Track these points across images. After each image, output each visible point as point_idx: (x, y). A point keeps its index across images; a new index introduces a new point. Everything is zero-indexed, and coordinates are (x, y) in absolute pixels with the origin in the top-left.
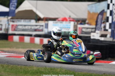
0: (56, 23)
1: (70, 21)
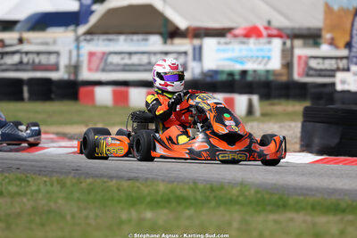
0: (226, 43)
1: (270, 36)
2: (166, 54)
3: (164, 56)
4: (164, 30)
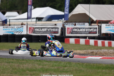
0: (108, 25)
2: (91, 28)
3: (90, 29)
4: (89, 21)
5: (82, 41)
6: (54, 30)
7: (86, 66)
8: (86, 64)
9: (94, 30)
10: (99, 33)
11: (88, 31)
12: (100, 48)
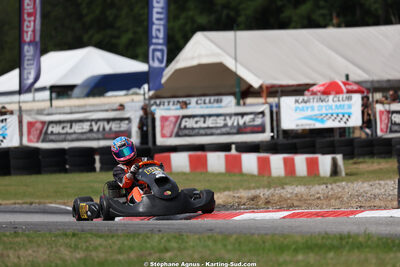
0: (305, 102)
1: (349, 92)
2: (243, 115)
3: (240, 117)
4: (237, 90)
5: (216, 161)
6: (114, 126)
7: (237, 246)
8: (236, 239)
9: (253, 120)
10: (272, 131)
11: (235, 124)
12: (280, 183)
